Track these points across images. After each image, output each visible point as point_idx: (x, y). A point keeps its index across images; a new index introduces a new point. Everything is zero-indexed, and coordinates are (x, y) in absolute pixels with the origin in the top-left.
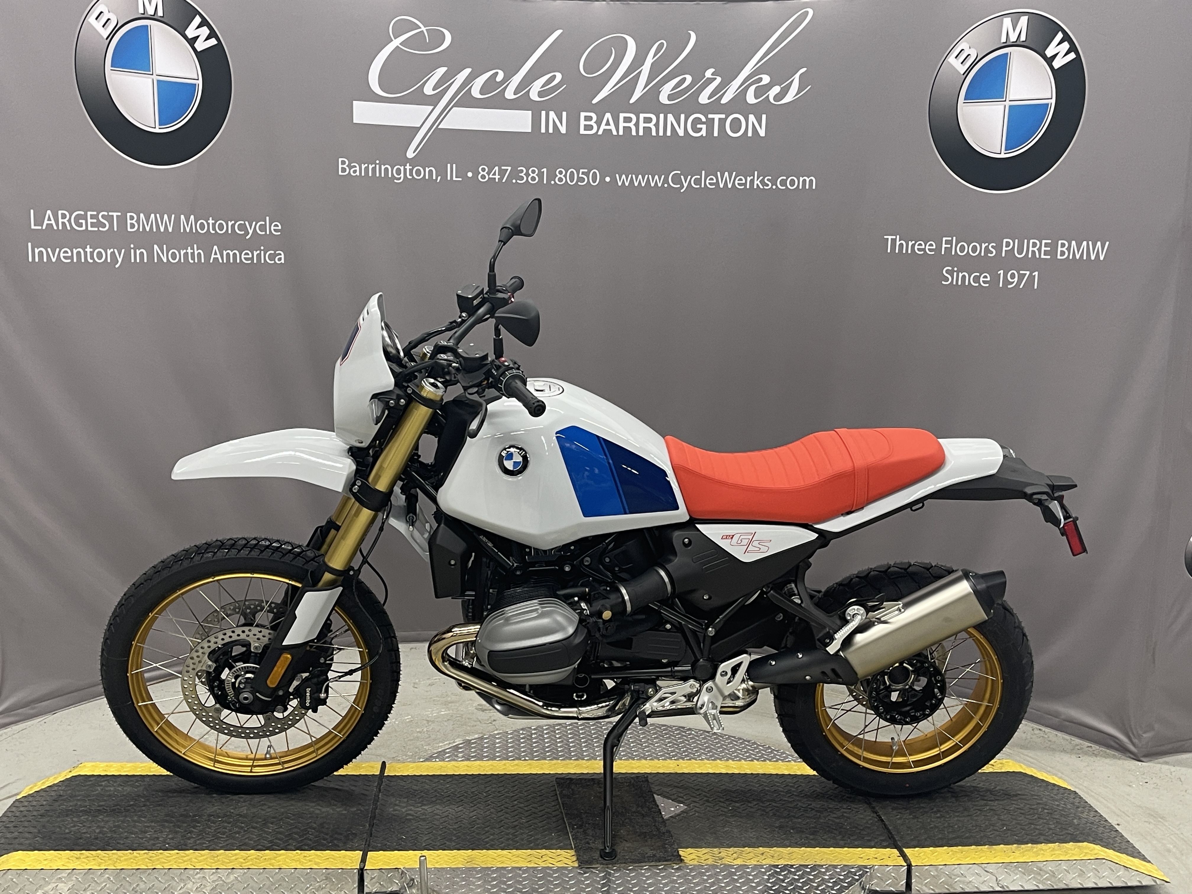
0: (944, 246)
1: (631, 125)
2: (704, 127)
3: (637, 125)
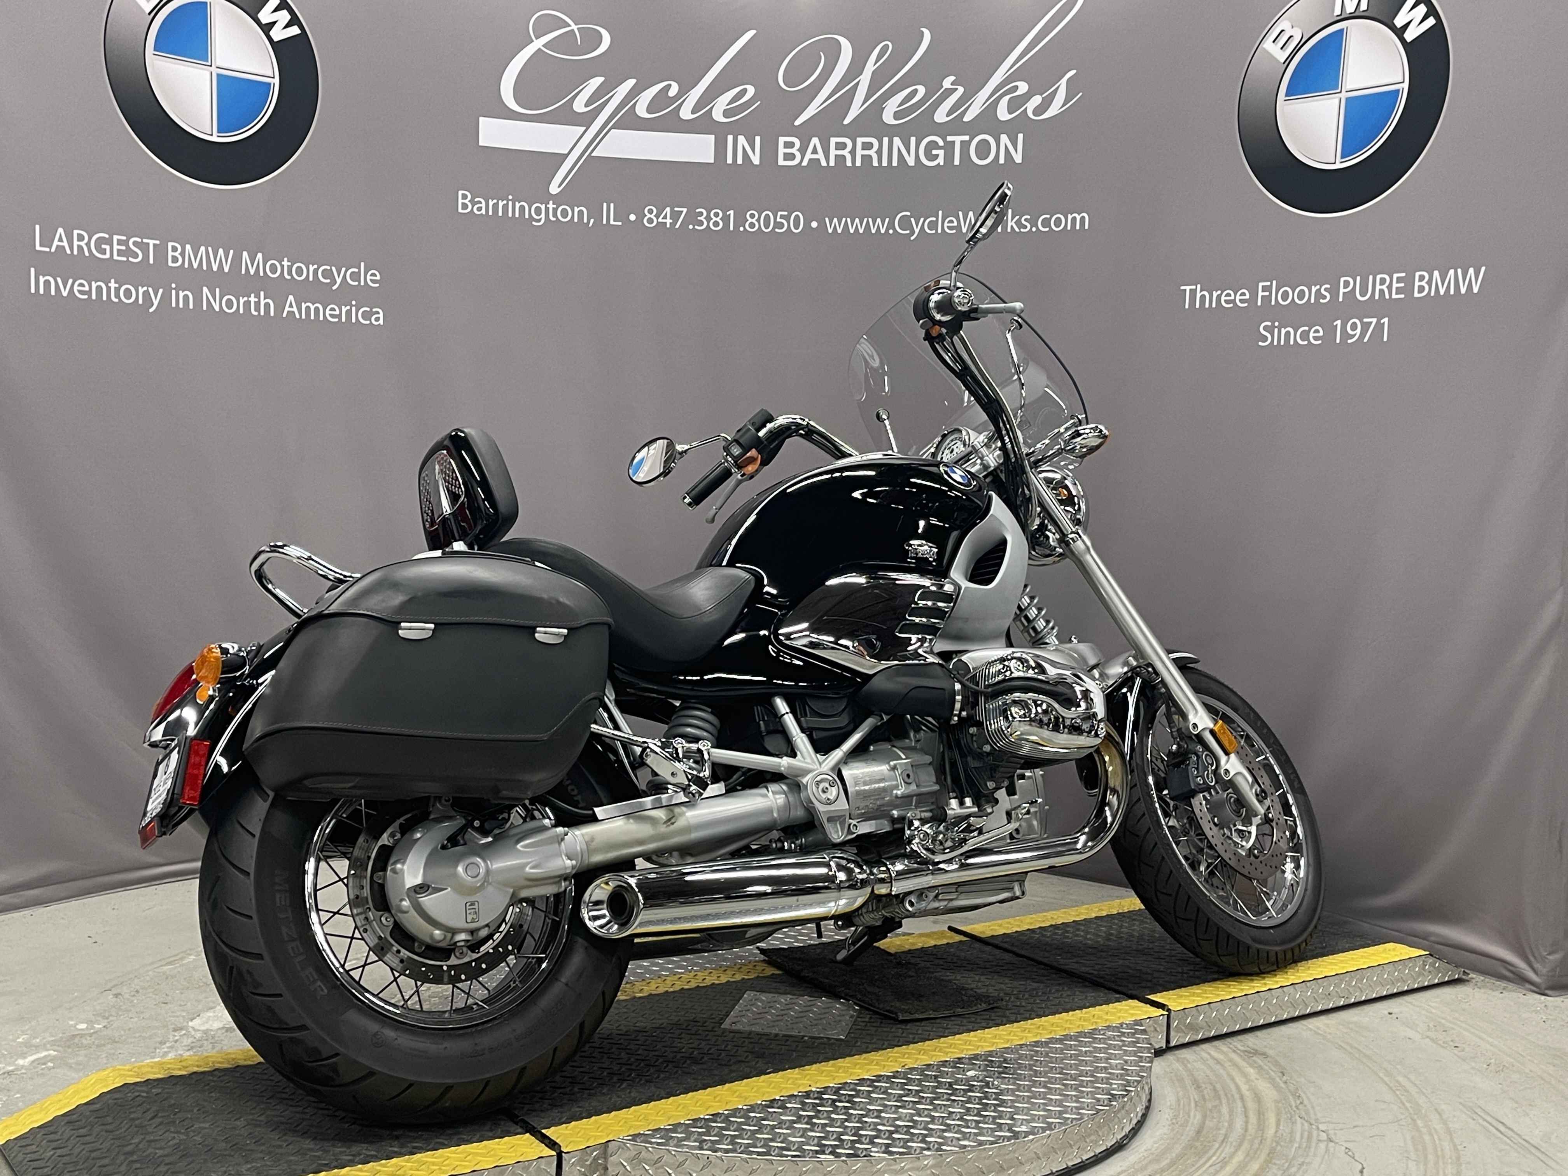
0: (1260, 294)
1: (846, 153)
2: (941, 153)
3: (853, 152)
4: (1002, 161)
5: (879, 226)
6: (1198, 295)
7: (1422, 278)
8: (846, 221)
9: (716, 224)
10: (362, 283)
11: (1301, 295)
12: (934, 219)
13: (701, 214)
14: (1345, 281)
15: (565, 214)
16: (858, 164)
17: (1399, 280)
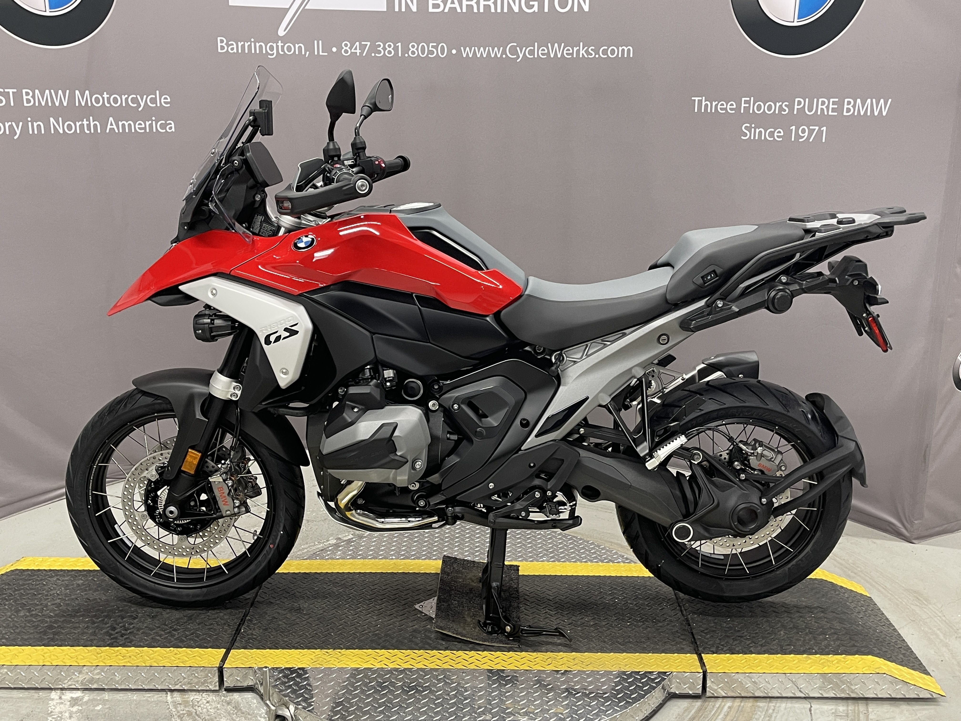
0: (743, 105)
1: (473, 3)
4: (576, 10)
5: (496, 52)
6: (704, 104)
7: (849, 103)
8: (475, 49)
9: (390, 52)
10: (158, 105)
11: (770, 108)
12: (532, 48)
13: (380, 46)
14: (798, 101)
15: (289, 49)
16: (482, 10)
17: (834, 103)
